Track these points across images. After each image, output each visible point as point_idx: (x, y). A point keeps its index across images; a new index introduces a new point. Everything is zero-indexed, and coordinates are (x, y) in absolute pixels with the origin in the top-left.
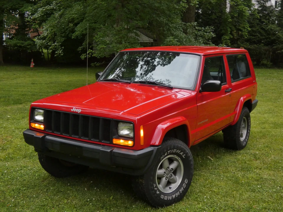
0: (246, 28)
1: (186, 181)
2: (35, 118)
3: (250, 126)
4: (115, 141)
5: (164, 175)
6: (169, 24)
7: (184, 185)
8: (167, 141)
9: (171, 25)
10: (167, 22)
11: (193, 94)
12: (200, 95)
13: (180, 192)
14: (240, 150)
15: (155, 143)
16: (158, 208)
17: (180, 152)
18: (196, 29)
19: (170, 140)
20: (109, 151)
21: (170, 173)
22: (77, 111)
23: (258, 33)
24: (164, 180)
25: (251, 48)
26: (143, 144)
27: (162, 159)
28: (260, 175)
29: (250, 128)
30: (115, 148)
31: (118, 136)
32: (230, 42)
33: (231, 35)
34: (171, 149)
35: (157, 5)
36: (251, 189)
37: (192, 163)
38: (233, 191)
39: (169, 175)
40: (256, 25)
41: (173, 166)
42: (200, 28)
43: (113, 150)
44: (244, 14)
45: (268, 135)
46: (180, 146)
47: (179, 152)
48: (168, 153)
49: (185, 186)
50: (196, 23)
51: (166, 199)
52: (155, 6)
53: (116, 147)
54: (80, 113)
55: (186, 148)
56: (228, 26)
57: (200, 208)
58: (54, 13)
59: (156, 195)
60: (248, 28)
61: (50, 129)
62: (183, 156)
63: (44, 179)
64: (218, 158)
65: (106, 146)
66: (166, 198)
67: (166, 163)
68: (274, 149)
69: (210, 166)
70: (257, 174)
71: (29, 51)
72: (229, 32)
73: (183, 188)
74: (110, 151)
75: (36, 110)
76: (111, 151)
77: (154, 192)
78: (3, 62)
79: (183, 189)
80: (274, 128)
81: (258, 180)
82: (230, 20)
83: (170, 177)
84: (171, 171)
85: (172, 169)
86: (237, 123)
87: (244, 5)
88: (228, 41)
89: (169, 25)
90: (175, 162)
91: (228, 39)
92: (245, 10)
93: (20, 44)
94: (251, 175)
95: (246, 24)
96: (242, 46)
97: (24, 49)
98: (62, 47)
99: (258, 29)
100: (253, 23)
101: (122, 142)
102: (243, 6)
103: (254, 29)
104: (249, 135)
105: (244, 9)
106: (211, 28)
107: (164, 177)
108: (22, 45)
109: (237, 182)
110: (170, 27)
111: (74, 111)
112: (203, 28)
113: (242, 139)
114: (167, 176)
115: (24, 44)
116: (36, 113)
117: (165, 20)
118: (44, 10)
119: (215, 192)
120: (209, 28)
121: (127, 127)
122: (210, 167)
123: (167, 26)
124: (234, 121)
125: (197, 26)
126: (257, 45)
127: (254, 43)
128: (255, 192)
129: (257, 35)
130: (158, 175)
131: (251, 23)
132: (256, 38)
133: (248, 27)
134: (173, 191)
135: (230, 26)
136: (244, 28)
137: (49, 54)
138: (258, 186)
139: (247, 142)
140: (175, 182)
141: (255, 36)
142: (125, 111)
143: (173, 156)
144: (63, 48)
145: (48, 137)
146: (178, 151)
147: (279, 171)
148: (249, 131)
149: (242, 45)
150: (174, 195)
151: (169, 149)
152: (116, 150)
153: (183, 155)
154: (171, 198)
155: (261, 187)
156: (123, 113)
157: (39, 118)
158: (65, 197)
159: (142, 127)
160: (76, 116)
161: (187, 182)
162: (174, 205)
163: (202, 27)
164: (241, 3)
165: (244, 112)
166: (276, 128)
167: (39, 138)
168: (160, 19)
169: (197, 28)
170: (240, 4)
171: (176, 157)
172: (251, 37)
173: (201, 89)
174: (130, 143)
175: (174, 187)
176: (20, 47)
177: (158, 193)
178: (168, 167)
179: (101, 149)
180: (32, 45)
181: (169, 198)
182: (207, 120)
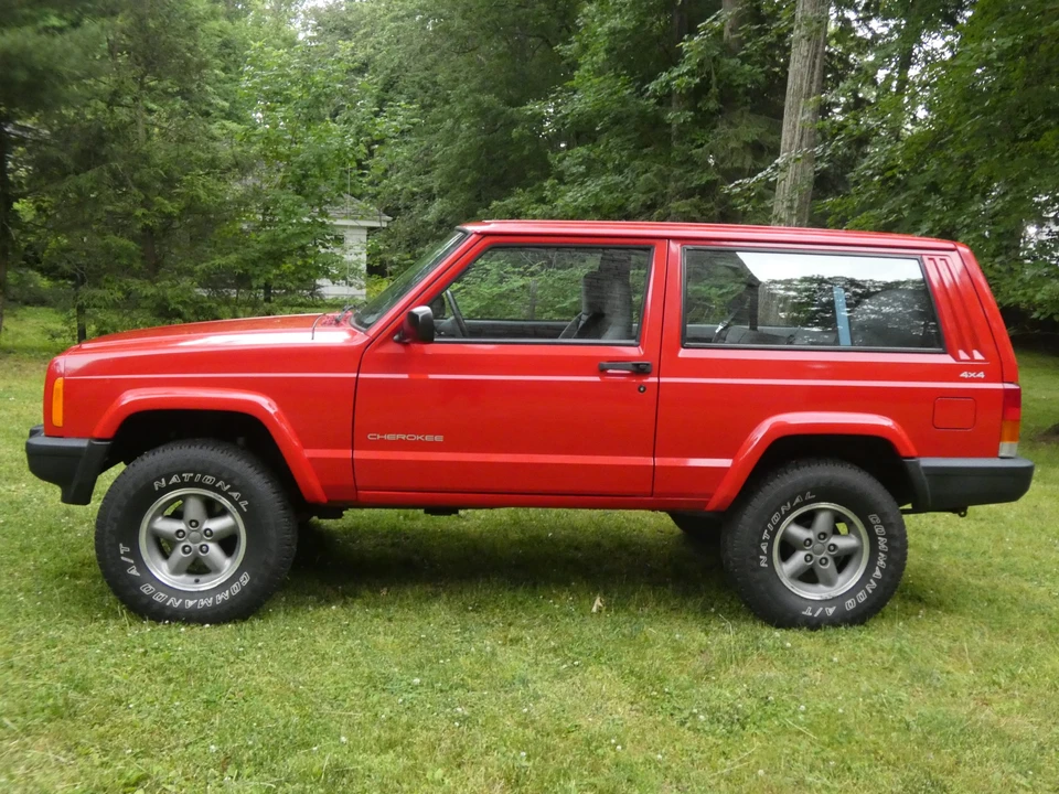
1: (245, 579)
3: (889, 554)
7: (235, 585)
11: (359, 341)
12: (389, 349)
13: (214, 600)
21: (202, 539)
27: (165, 490)
29: (887, 560)
34: (194, 470)
39: (198, 545)
41: (218, 524)
47: (225, 488)
48: (182, 478)
62: (242, 506)
67: (194, 509)
73: (230, 593)
79: (226, 594)
84: (208, 536)
85: (209, 530)
90: (229, 516)
104: (879, 593)
113: (812, 592)
114: (189, 544)
124: (711, 496)
130: (155, 531)
134: (199, 592)
139: (845, 613)
140: (215, 570)
143: (211, 495)
150: (194, 600)
151: (185, 467)
153: (239, 500)
154: (178, 604)
161: (247, 580)
171: (221, 501)
175: (208, 581)
177: (134, 572)
178: (195, 521)
181: (171, 600)
182: (439, 438)
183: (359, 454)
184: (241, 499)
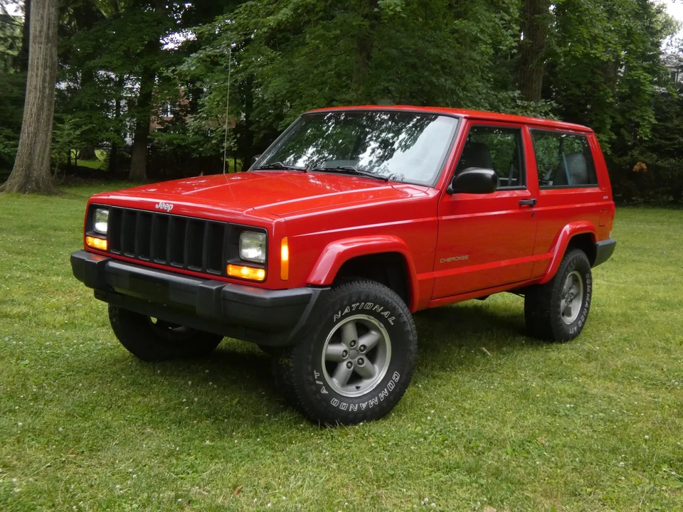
0: (645, 119)
1: (396, 377)
2: (95, 228)
3: (590, 293)
4: (232, 270)
5: (344, 357)
6: (458, 92)
7: (390, 384)
8: (351, 283)
9: (461, 95)
10: (453, 86)
11: (432, 194)
12: (447, 199)
13: (379, 399)
14: (561, 343)
15: (320, 281)
16: (325, 427)
17: (382, 311)
18: (518, 106)
19: (360, 282)
20: (214, 288)
21: (358, 354)
22: (165, 208)
23: (678, 134)
24: (343, 369)
25: (660, 165)
26: (287, 278)
27: (338, 321)
28: (583, 387)
29: (590, 298)
30: (229, 284)
31: (239, 260)
32: (610, 148)
33: (613, 134)
34: (359, 300)
35: (433, 51)
36: (548, 408)
37: (411, 338)
38: (506, 410)
39: (356, 359)
40: (674, 115)
41: (367, 341)
42: (526, 103)
43: (224, 286)
44: (642, 88)
45: (637, 320)
46: (382, 296)
47: (380, 310)
48: (351, 308)
49: (393, 388)
50: (519, 92)
51: (343, 409)
52: (429, 54)
53: (229, 282)
54: (170, 212)
55: (398, 304)
56: (606, 113)
57: (417, 434)
58: (221, 63)
59: (318, 395)
60: (652, 120)
61: (118, 248)
62: (390, 321)
63: (117, 361)
64: (504, 354)
65: (212, 281)
66: (344, 406)
67: (350, 333)
68: (639, 345)
69: (478, 366)
70: (579, 384)
71: (195, 155)
72: (609, 127)
73: (388, 389)
74: (217, 289)
75: (98, 210)
76: (219, 290)
77: (314, 388)
78: (145, 177)
79: (386, 392)
80: (658, 310)
81: (573, 396)
82: (611, 99)
83: (360, 364)
84: (362, 351)
85: (362, 346)
86: (552, 281)
87: (644, 69)
88: (606, 144)
89: (457, 95)
90: (373, 332)
91: (606, 142)
92: (645, 79)
93: (178, 141)
94: (562, 386)
95: (646, 111)
96: (640, 161)
97: (186, 151)
98: (236, 135)
99: (678, 126)
100: (667, 113)
101: (245, 272)
102: (640, 72)
103: (669, 125)
104: (587, 314)
105: (642, 77)
106: (549, 103)
107: (344, 360)
108: (183, 144)
109: (525, 395)
110: (459, 97)
111: (161, 208)
112: (532, 103)
113: (569, 320)
114: (350, 360)
115: (187, 142)
116: (98, 216)
117: (449, 82)
118: (201, 55)
119: (465, 409)
120: (546, 102)
121: (256, 242)
122: (480, 368)
123: (454, 96)
124: (544, 275)
125: (519, 98)
126: (675, 159)
127: (670, 154)
128: (556, 415)
129: (676, 139)
130: (327, 356)
131: (664, 112)
132: (675, 144)
133: (651, 118)
134: (364, 395)
135: (612, 114)
136: (642, 118)
137: (237, 165)
138: (568, 406)
139: (580, 330)
140: (370, 376)
141: (670, 139)
142: (255, 208)
143: (366, 318)
144: (238, 135)
145: (112, 264)
146: (378, 308)
147: (631, 384)
148: (587, 304)
149: (641, 158)
150: (364, 402)
151: (354, 299)
152: (229, 288)
153: (388, 317)
154: (356, 408)
155: (575, 408)
156: (252, 211)
157: (102, 227)
158: (141, 393)
159: (285, 240)
160: (163, 217)
161: (398, 378)
162: (361, 424)
163: (531, 101)
164: (636, 65)
165: (573, 259)
166: (663, 310)
167: (94, 264)
168: (438, 80)
169: (519, 102)
170: (635, 67)
171: (373, 321)
172: (663, 141)
173: (451, 186)
174: (260, 274)
175: (367, 386)
176: (179, 146)
177: (324, 391)
178: (354, 341)
179: (200, 285)
180: (201, 143)
181: (351, 407)
182: (466, 257)
183: (436, 274)
184: (389, 317)
